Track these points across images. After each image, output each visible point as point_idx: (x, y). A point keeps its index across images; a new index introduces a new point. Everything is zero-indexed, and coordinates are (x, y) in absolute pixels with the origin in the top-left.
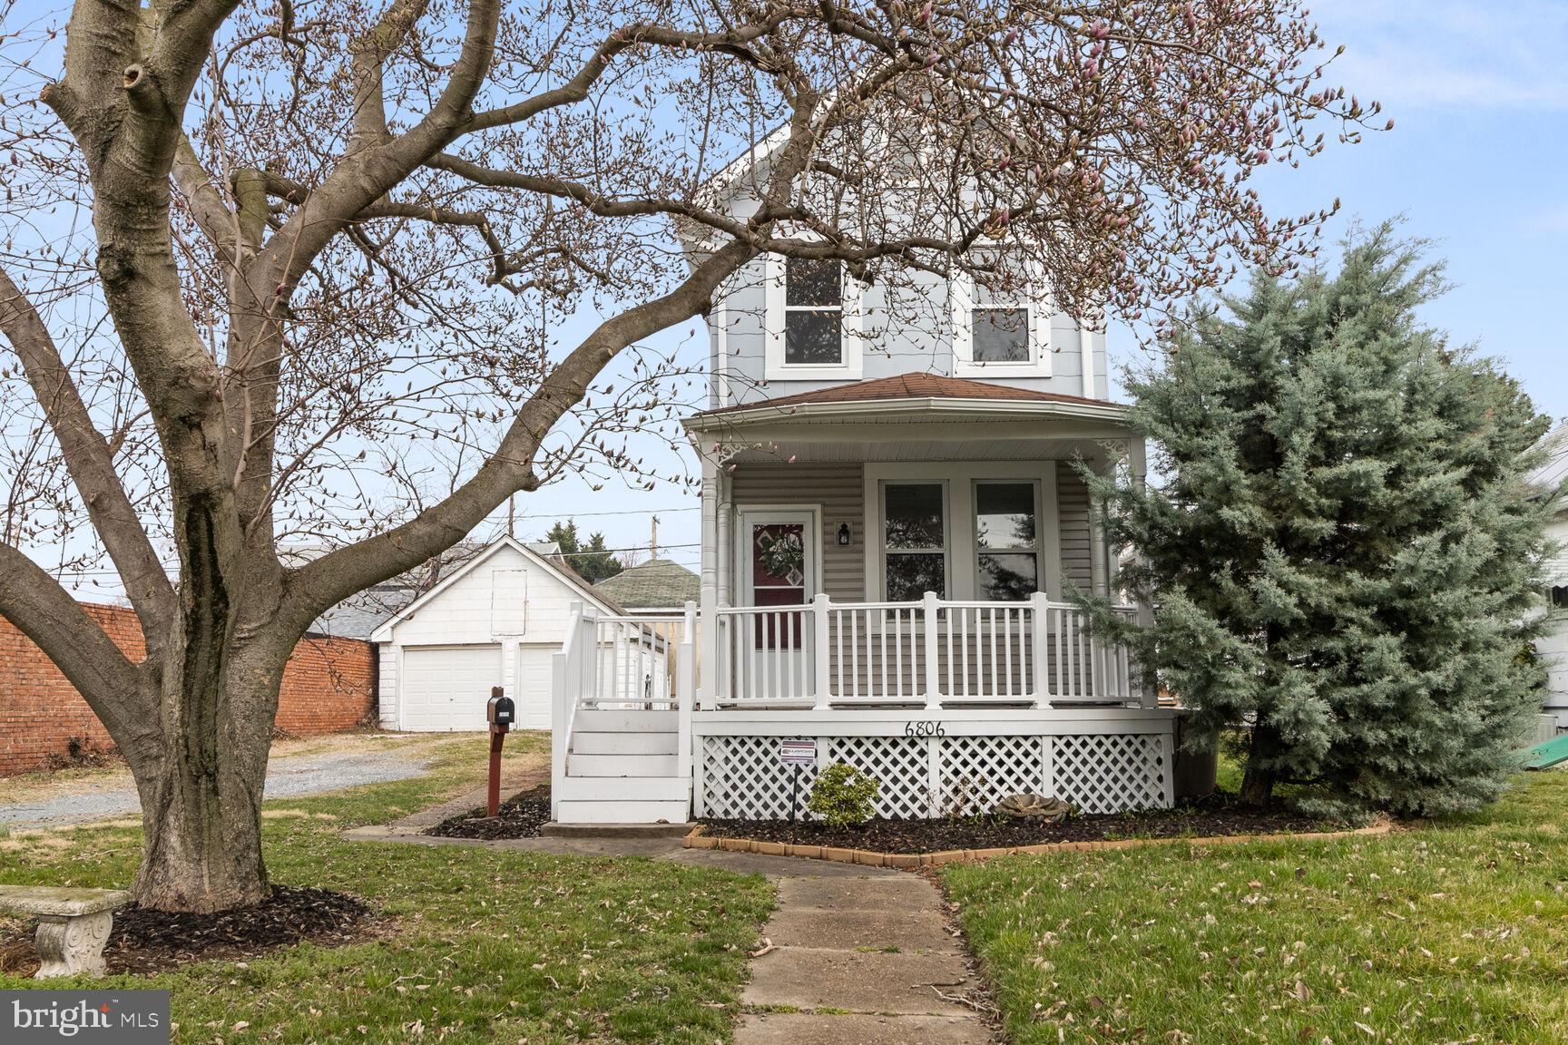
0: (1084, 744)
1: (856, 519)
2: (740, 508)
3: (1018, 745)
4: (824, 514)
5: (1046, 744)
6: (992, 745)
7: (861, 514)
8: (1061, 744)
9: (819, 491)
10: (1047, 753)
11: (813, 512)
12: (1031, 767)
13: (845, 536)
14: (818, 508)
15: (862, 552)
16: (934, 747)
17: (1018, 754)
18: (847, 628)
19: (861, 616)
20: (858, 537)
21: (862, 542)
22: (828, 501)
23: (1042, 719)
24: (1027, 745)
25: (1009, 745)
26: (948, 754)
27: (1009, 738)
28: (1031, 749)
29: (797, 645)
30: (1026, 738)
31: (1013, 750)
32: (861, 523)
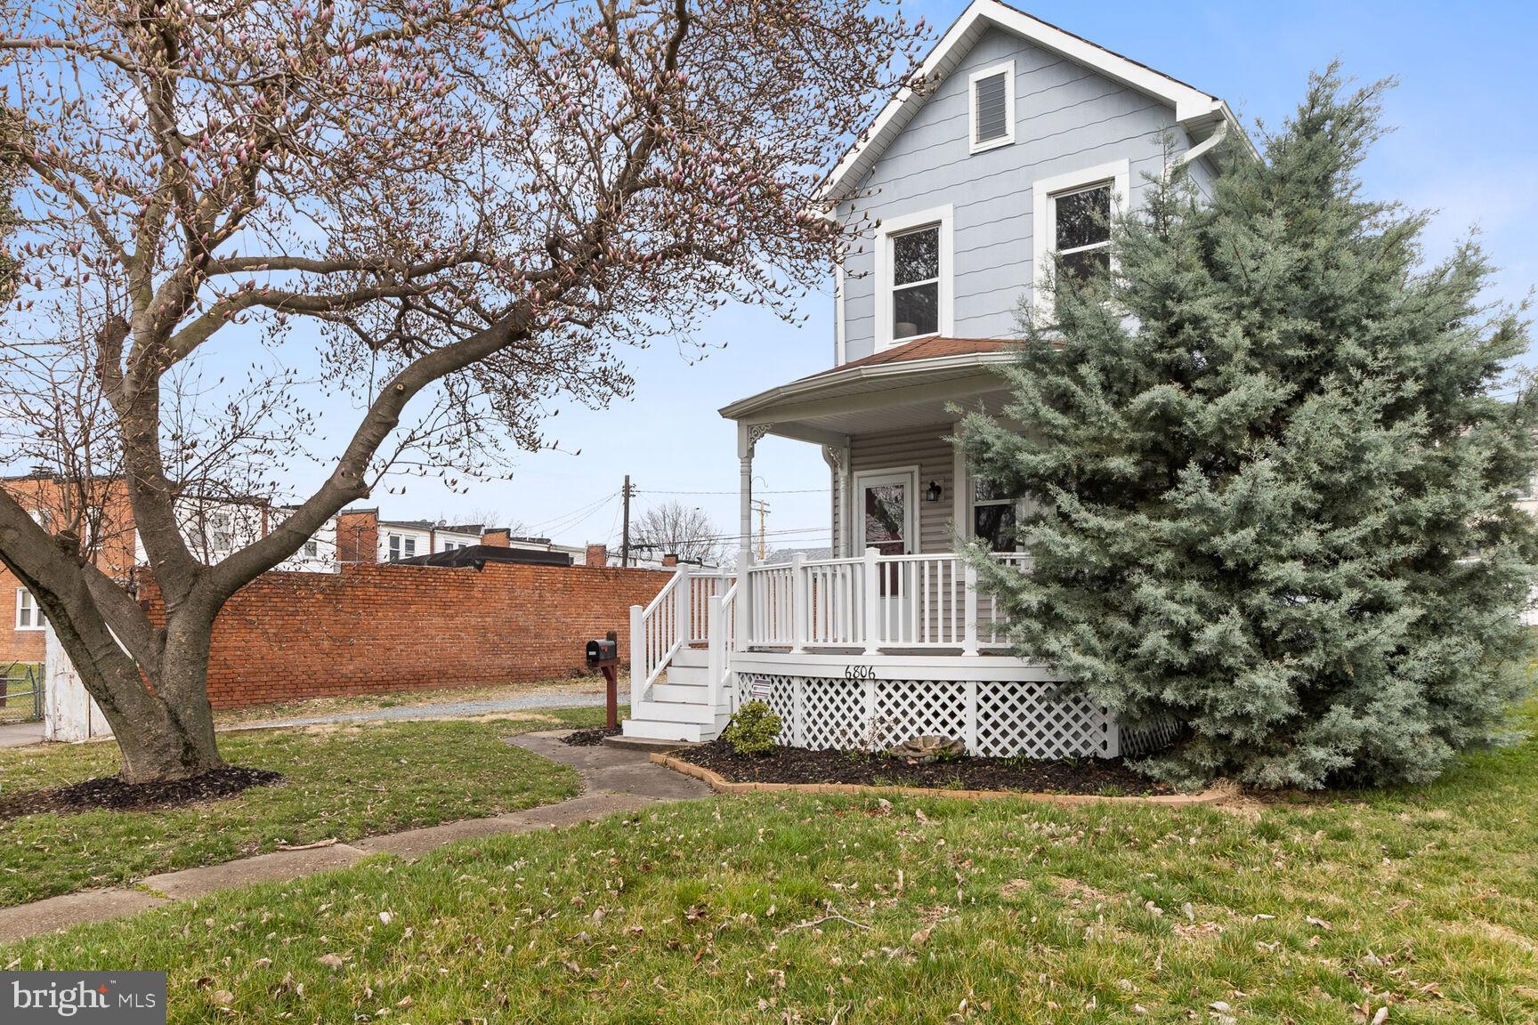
0: (1013, 691)
1: (947, 476)
2: (856, 474)
3: (944, 690)
4: (921, 474)
5: (970, 689)
6: (920, 689)
7: (951, 472)
8: (987, 690)
9: (917, 454)
10: (970, 698)
11: (912, 473)
12: (956, 711)
13: (936, 492)
14: (916, 468)
15: (951, 506)
16: (870, 688)
17: (944, 698)
18: (933, 576)
19: (947, 566)
20: (948, 493)
21: (952, 498)
22: (924, 461)
23: (971, 665)
24: (952, 690)
25: (936, 690)
26: (882, 695)
27: (936, 682)
28: (956, 694)
29: (894, 592)
30: (952, 683)
31: (940, 694)
32: (951, 480)
